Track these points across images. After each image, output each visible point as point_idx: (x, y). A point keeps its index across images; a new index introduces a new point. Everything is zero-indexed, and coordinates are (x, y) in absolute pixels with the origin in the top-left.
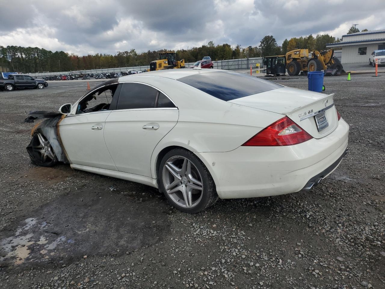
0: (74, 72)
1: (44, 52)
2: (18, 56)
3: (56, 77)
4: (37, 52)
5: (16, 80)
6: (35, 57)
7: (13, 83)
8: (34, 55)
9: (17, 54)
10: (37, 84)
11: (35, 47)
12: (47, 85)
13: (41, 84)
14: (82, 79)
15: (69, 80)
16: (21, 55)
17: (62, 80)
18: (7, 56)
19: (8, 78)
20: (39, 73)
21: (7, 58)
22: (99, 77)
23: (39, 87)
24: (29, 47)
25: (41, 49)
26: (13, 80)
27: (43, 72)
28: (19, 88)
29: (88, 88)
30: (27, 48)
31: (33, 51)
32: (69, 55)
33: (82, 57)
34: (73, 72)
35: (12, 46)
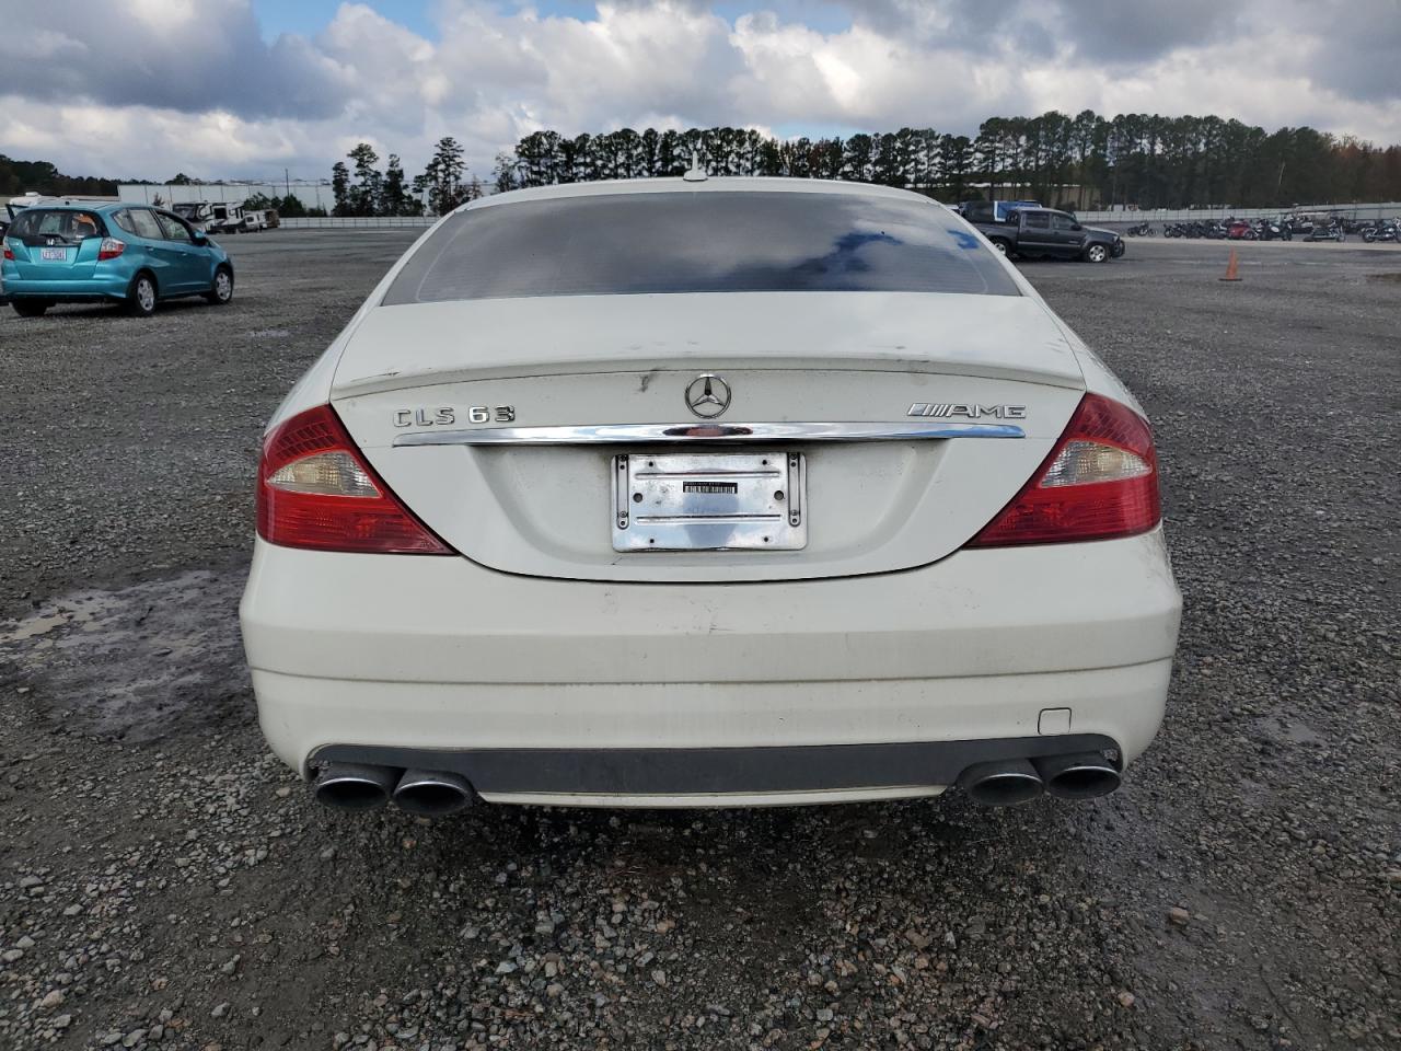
0: (1307, 211)
1: (1235, 131)
2: (1142, 149)
3: (1212, 225)
4: (1210, 132)
5: (1023, 227)
6: (1196, 153)
7: (1011, 237)
8: (1196, 144)
9: (1139, 141)
10: (1086, 244)
11: (1208, 114)
12: (1123, 250)
13: (1100, 248)
14: (1306, 240)
15: (1254, 239)
16: (1153, 144)
17: (1230, 239)
18: (1105, 151)
19: (1004, 220)
20: (1195, 209)
21: (1105, 156)
22: (1382, 232)
23: (1092, 256)
24: (1186, 117)
25: (1227, 121)
26: (1015, 229)
27: (1207, 208)
28: (1053, 255)
29: (1228, 273)
30: (1179, 120)
31: (1195, 129)
32: (1333, 143)
33: (1385, 149)
34: (1304, 208)
35: (1132, 116)
